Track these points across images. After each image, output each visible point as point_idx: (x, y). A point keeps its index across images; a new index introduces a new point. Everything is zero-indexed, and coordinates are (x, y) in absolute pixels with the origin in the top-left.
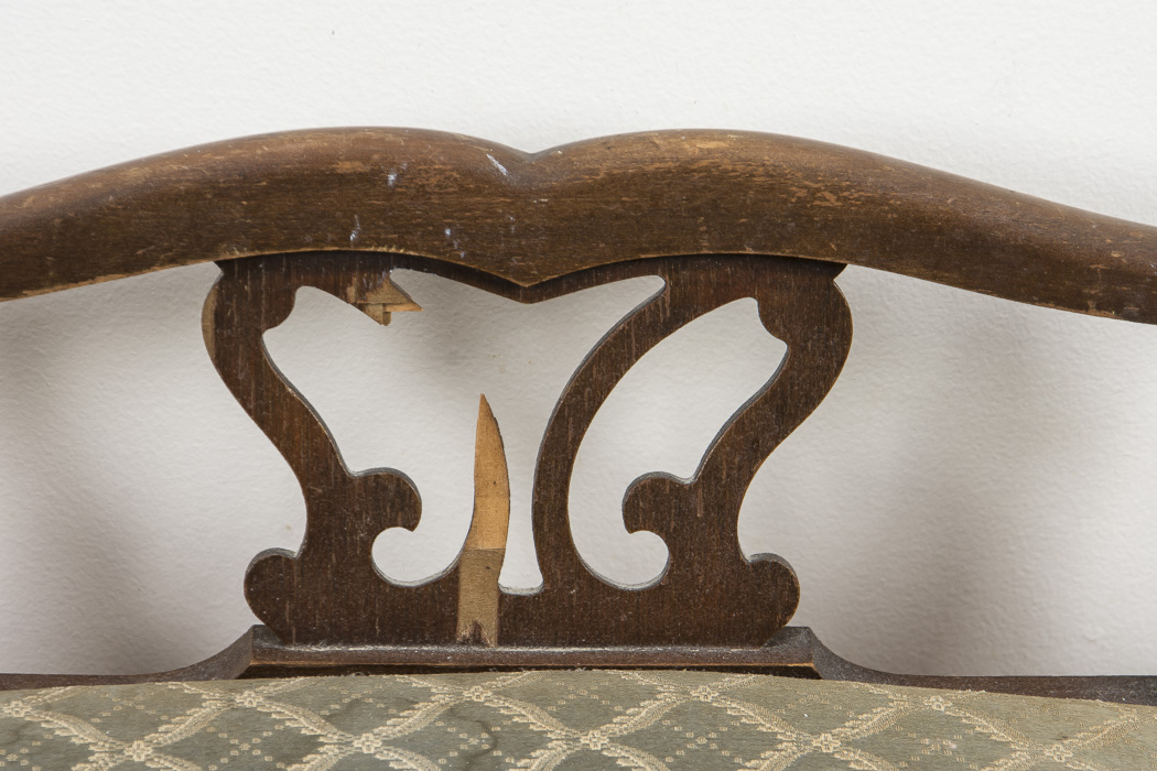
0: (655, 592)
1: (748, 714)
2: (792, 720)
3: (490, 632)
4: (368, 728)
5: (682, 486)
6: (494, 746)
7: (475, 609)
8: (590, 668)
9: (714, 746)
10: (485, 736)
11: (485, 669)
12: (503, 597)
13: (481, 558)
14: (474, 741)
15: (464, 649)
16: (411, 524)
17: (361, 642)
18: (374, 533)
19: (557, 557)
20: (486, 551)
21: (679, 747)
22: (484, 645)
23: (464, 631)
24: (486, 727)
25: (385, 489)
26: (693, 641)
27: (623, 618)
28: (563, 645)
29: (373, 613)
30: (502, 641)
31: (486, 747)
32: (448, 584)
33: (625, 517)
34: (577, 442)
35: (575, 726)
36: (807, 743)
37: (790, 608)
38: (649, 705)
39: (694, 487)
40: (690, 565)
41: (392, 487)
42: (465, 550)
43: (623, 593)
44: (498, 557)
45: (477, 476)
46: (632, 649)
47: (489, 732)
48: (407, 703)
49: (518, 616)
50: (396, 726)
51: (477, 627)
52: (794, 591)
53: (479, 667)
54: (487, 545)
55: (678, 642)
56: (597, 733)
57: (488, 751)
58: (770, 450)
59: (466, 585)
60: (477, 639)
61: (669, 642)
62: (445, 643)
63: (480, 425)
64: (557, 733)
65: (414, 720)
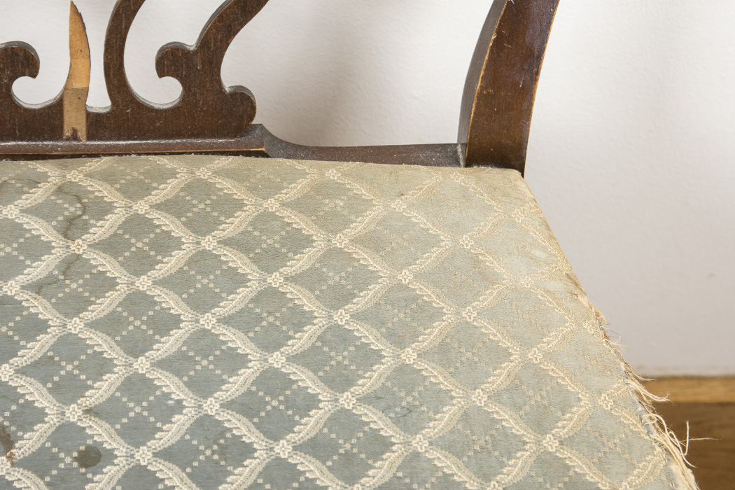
0: (175, 111)
1: (226, 186)
2: (253, 190)
3: (82, 133)
4: (10, 201)
5: (189, 51)
6: (84, 213)
7: (73, 121)
8: (139, 154)
9: (208, 209)
10: (79, 205)
11: (79, 156)
12: (88, 114)
13: (75, 91)
14: (72, 209)
15: (68, 143)
16: (34, 74)
17: (8, 140)
18: (12, 79)
19: (119, 92)
20: (78, 90)
21: (189, 210)
22: (79, 140)
23: (67, 133)
24: (79, 199)
25: (17, 55)
26: (197, 136)
27: (158, 125)
28: (124, 140)
29: (14, 124)
30: (90, 138)
31: (79, 213)
32: (56, 108)
33: (157, 69)
34: (127, 28)
35: (130, 198)
36: (261, 205)
37: (252, 117)
38: (172, 182)
39: (195, 52)
40: (195, 95)
41: (21, 54)
42: (65, 88)
43: (158, 111)
44: (85, 92)
45: (70, 47)
46: (163, 142)
47: (81, 203)
48: (34, 183)
49: (97, 124)
50: (27, 200)
51: (75, 131)
52: (253, 108)
53: (76, 155)
54: (78, 85)
55: (189, 137)
56: (142, 202)
57: (80, 216)
58: (239, 30)
59: (67, 107)
60: (75, 137)
61: (184, 137)
62: (57, 140)
63: (71, 19)
64: (119, 201)
65: (37, 195)
